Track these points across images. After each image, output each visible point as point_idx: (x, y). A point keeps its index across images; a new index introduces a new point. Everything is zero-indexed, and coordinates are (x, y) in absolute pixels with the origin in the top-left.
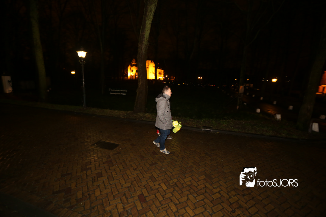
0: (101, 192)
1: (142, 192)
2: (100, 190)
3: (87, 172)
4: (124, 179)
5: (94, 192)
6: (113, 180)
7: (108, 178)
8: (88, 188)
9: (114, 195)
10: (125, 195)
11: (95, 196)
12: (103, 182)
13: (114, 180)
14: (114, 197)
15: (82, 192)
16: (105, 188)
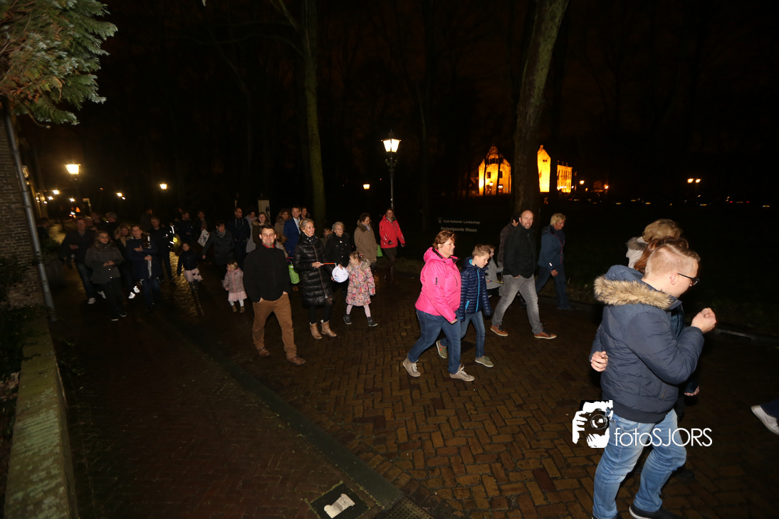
0: (444, 440)
1: (541, 463)
2: (443, 436)
3: (411, 393)
4: (494, 422)
5: (431, 436)
6: (468, 420)
7: (457, 414)
8: (417, 426)
9: (474, 453)
10: (498, 460)
11: (433, 447)
12: (448, 420)
13: (470, 420)
14: (475, 458)
15: (407, 432)
16: (453, 434)
